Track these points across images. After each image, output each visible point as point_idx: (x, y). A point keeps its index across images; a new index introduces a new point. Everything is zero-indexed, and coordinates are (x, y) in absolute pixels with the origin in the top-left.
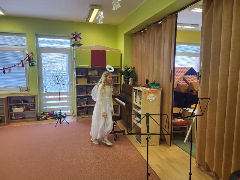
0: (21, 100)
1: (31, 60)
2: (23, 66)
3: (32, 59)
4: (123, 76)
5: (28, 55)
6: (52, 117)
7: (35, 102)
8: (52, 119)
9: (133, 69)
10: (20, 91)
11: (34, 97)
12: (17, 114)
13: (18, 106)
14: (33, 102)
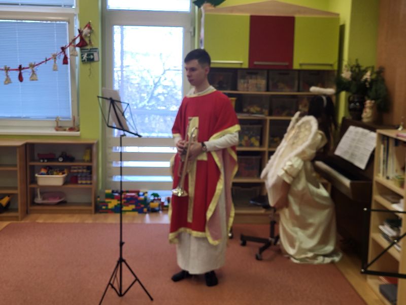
0: (58, 154)
1: (86, 45)
2: (65, 61)
3: (88, 42)
4: (343, 94)
5: (79, 31)
6: (133, 207)
7: (91, 161)
8: (133, 210)
9: (378, 73)
10: (57, 130)
11: (89, 147)
12: (47, 192)
13: (50, 170)
14: (88, 161)
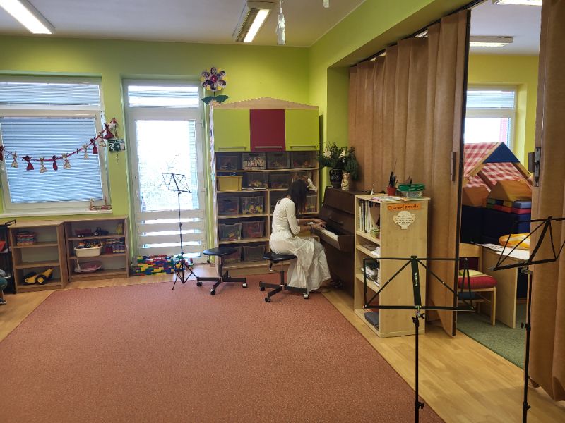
0: (93, 229)
1: (113, 136)
2: (95, 151)
3: (114, 134)
4: (325, 170)
5: (106, 125)
6: (162, 268)
7: (123, 233)
8: (162, 272)
9: (350, 152)
10: (91, 209)
11: (121, 222)
12: (86, 262)
13: (87, 244)
14: (120, 234)
